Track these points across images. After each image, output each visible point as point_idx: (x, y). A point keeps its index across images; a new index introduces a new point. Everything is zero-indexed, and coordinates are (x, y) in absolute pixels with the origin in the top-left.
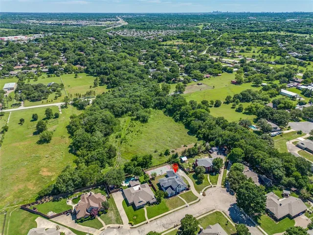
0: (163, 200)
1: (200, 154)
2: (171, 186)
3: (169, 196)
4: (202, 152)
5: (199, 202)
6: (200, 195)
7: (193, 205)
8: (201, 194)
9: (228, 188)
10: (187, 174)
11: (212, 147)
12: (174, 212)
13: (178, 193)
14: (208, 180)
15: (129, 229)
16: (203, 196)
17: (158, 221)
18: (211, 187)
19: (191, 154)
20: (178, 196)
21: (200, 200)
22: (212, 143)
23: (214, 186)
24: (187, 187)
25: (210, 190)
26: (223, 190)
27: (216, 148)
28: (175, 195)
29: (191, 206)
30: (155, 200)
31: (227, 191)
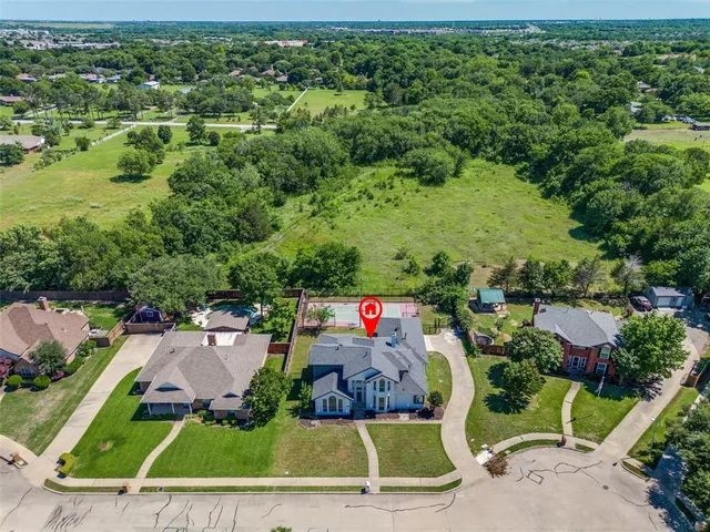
0: (283, 417)
1: (581, 302)
2: (339, 369)
3: (319, 410)
4: (598, 297)
5: (445, 497)
6: (470, 463)
7: (401, 497)
8: (484, 457)
9: (665, 481)
10: (470, 351)
11: (652, 284)
12: (281, 489)
13: (371, 414)
14: (558, 409)
15: (39, 483)
16: (486, 474)
17: (176, 505)
18: (561, 444)
19: (529, 287)
20: (361, 427)
21: (456, 484)
22: (658, 267)
23: (580, 448)
24: (427, 404)
25: (545, 457)
26: (623, 483)
27: (672, 292)
28: (351, 417)
29: (390, 497)
30: (235, 405)
31: (655, 499)
